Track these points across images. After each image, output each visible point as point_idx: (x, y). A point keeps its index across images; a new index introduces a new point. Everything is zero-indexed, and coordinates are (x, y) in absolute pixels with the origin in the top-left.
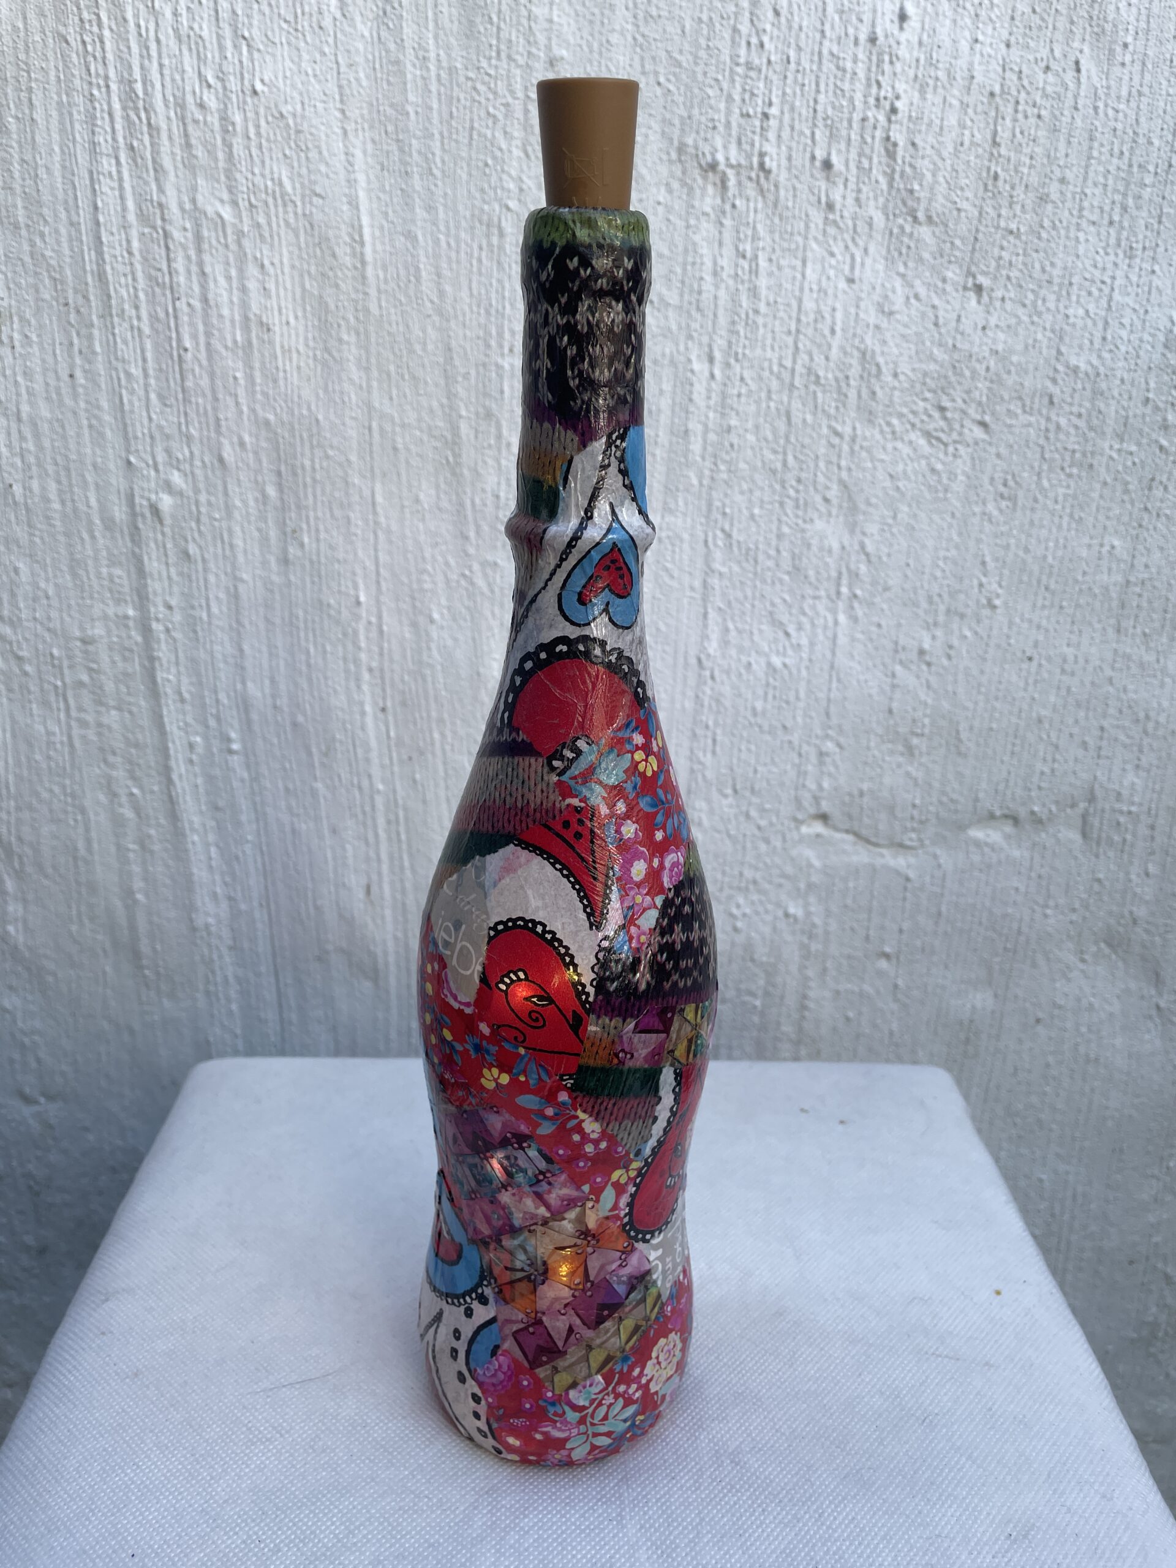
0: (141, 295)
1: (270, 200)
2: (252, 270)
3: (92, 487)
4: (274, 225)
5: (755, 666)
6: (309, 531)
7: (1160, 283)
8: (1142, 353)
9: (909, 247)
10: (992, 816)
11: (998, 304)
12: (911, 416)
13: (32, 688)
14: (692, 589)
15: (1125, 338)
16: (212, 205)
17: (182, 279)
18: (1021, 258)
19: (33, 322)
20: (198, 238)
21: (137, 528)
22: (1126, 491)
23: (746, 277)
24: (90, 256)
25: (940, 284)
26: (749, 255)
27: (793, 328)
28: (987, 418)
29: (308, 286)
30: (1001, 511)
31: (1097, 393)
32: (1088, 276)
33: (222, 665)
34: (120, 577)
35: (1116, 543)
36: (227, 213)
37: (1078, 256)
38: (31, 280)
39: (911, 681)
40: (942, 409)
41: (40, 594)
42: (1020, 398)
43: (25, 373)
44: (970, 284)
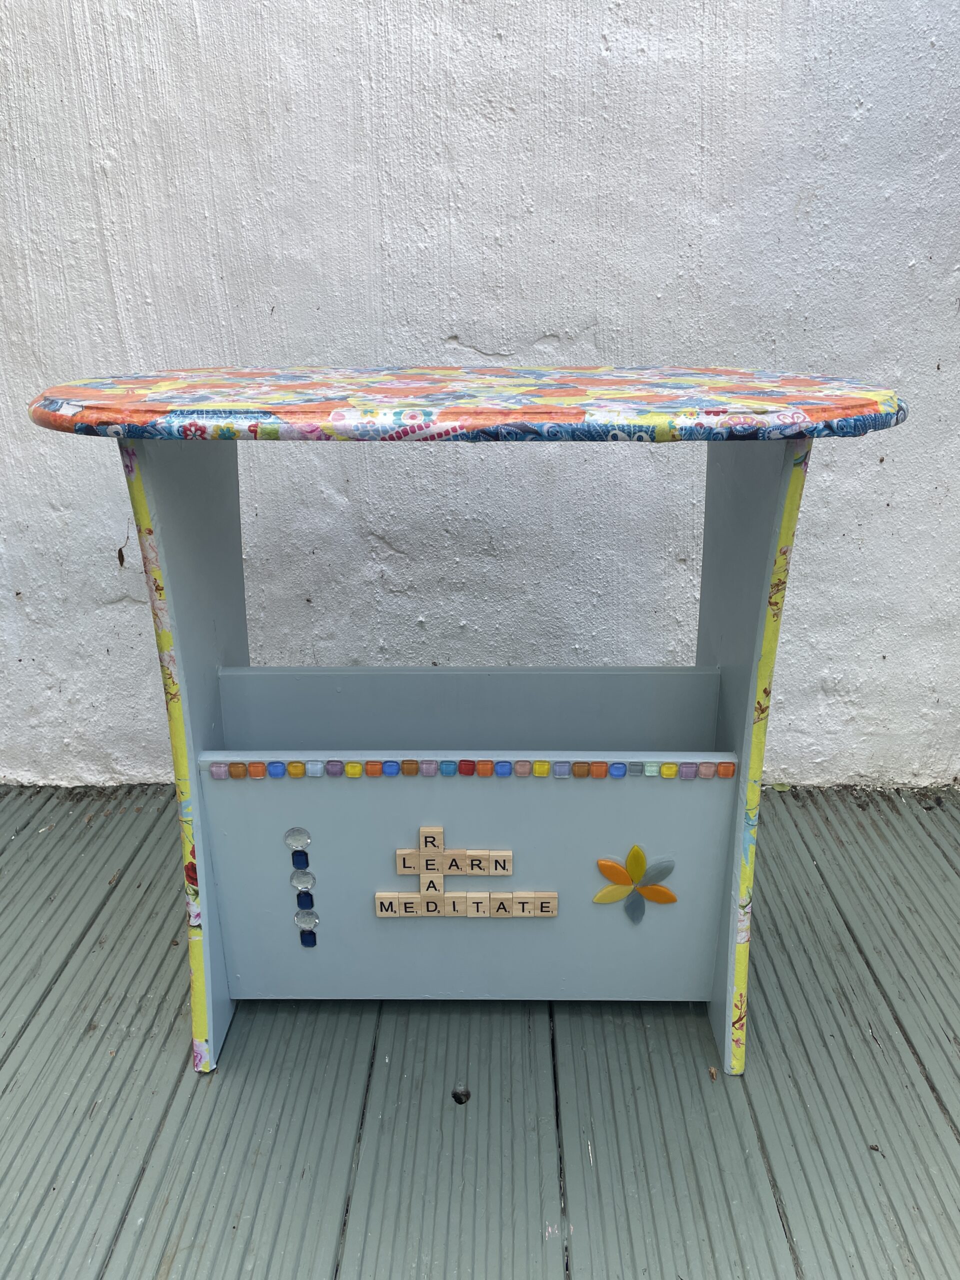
0: (94, 59)
1: (152, 8)
2: (145, 43)
3: (73, 159)
4: (154, 20)
5: (410, 249)
6: (179, 179)
7: (591, 29)
8: (587, 67)
9: (462, 16)
10: (546, 336)
11: (511, 44)
12: (475, 106)
13: (48, 269)
14: (374, 205)
15: (577, 59)
16: (125, 12)
17: (112, 49)
18: (519, 19)
19: (44, 75)
20: (119, 29)
21: (96, 180)
22: (590, 144)
23: (383, 35)
24: (69, 41)
25: (480, 35)
26: (383, 23)
27: (409, 60)
28: (513, 106)
29: (171, 50)
30: (528, 157)
31: (568, 90)
32: (554, 27)
33: (140, 255)
34: (87, 207)
35: (589, 174)
36: (132, 16)
37: (548, 17)
38: (42, 54)
39: (493, 257)
40: (490, 102)
41: (51, 217)
42: (528, 94)
43: (40, 101)
44: (495, 34)
